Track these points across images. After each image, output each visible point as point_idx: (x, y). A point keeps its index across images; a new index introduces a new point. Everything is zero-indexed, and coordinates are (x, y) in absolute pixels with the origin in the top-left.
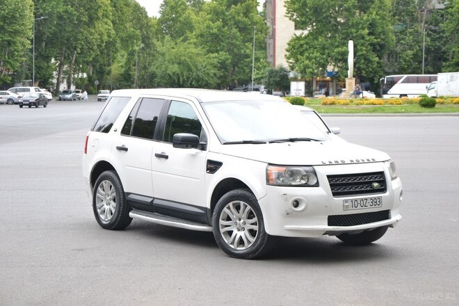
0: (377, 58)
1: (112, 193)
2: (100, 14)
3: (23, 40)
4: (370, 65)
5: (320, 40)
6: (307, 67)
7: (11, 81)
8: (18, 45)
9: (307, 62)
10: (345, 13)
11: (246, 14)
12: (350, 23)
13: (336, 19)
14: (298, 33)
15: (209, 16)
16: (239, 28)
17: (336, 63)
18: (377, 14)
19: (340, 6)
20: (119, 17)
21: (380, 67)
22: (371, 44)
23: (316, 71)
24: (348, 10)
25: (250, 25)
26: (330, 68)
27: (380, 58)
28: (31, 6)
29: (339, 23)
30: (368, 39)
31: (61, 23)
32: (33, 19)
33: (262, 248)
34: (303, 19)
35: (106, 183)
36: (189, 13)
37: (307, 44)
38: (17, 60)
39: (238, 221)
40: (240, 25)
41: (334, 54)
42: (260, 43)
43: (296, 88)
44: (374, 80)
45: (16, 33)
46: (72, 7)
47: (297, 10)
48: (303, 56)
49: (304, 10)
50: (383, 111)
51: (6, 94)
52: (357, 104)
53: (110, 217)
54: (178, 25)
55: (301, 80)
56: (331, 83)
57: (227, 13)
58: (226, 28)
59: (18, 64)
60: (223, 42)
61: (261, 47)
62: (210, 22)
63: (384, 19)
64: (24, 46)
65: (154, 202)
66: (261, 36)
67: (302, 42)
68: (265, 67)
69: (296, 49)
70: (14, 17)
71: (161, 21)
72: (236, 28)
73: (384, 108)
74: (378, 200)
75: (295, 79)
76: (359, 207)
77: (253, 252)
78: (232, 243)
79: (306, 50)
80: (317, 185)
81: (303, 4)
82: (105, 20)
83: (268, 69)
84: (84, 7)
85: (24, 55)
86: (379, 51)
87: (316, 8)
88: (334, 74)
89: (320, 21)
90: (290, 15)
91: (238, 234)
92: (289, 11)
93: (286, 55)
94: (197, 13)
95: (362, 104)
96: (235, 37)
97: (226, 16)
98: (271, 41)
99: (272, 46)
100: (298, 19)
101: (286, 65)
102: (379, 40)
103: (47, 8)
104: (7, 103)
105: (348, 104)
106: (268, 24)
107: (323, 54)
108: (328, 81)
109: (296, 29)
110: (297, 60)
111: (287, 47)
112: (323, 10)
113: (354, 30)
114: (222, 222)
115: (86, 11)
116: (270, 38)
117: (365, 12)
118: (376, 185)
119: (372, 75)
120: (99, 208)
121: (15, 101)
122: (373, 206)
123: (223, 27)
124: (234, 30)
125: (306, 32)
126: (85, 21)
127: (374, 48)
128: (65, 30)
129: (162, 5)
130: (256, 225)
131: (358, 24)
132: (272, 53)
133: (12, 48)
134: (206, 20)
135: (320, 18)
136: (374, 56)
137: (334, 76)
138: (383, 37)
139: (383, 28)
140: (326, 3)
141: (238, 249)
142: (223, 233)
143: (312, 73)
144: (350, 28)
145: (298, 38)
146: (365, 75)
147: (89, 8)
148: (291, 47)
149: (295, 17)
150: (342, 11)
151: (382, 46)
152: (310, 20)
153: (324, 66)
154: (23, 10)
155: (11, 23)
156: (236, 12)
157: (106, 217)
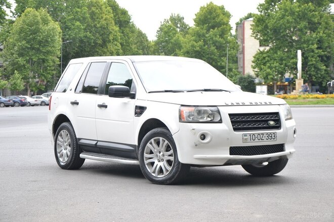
0: (325, 67)
1: (68, 139)
2: (111, 38)
3: (54, 58)
4: (319, 72)
5: (279, 53)
6: (268, 74)
7: (45, 89)
8: (51, 62)
9: (269, 70)
10: (298, 33)
11: (221, 36)
12: (302, 40)
13: (292, 37)
14: (262, 49)
15: (193, 38)
16: (217, 46)
17: (291, 71)
18: (324, 33)
19: (294, 28)
20: (126, 40)
21: (327, 74)
22: (319, 56)
23: (276, 77)
24: (301, 30)
25: (224, 44)
26: (287, 75)
27: (327, 66)
28: (60, 33)
29: (294, 41)
30: (316, 51)
31: (82, 45)
32: (61, 43)
33: (177, 175)
34: (265, 38)
35: (63, 132)
36: (178, 36)
37: (269, 56)
38: (49, 73)
39: (158, 154)
40: (217, 44)
41: (289, 64)
42: (233, 57)
43: (260, 91)
44: (322, 84)
45: (48, 52)
46: (90, 33)
47: (260, 31)
48: (265, 66)
49: (266, 31)
50: (325, 103)
51: (40, 98)
52: (304, 98)
53: (66, 159)
54: (170, 45)
55: (264, 85)
56: (288, 87)
57: (207, 35)
58: (206, 46)
59: (50, 76)
60: (204, 57)
61: (233, 60)
62: (194, 42)
63: (329, 37)
64: (55, 63)
65: (98, 144)
66: (233, 52)
67: (265, 55)
68: (236, 75)
69: (260, 60)
70: (47, 41)
71: (157, 43)
72: (214, 46)
73: (326, 101)
74: (273, 135)
75: (260, 84)
76: (256, 140)
77: (170, 179)
78: (154, 172)
79: (268, 61)
80: (220, 122)
81: (265, 27)
82: (116, 42)
83: (238, 76)
84: (99, 33)
85: (54, 69)
86: (325, 61)
87: (275, 29)
88: (291, 79)
89: (278, 39)
90: (255, 35)
91: (158, 164)
92: (254, 32)
93: (252, 66)
94: (184, 36)
95: (308, 98)
96: (212, 53)
97: (206, 37)
98: (241, 56)
99: (242, 59)
100: (262, 38)
101: (252, 73)
102: (326, 53)
103: (72, 34)
104: (41, 105)
105: (296, 98)
106: (239, 43)
107: (281, 64)
108: (286, 86)
109: (260, 46)
110: (261, 69)
111: (253, 59)
112: (281, 31)
113: (305, 45)
114: (146, 155)
115: (101, 36)
116: (240, 54)
117: (314, 32)
118: (272, 123)
119: (321, 80)
120: (59, 153)
121: (47, 103)
122: (269, 140)
123: (204, 45)
124: (213, 48)
125: (268, 48)
126: (100, 44)
127: (322, 59)
128: (85, 50)
129: (158, 31)
130: (172, 156)
131: (308, 41)
132: (242, 65)
133: (46, 65)
134: (191, 41)
135: (279, 37)
136: (322, 65)
137: (290, 81)
138: (329, 50)
139: (329, 43)
140: (283, 26)
141: (159, 176)
142: (147, 164)
143: (273, 79)
144: (302, 44)
145: (262, 53)
146: (315, 80)
147: (102, 34)
148: (256, 59)
149: (259, 36)
150: (296, 31)
151: (328, 58)
152: (271, 38)
153: (282, 74)
154: (53, 36)
155: (45, 45)
156: (214, 34)
157: (64, 160)
